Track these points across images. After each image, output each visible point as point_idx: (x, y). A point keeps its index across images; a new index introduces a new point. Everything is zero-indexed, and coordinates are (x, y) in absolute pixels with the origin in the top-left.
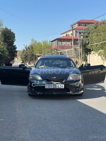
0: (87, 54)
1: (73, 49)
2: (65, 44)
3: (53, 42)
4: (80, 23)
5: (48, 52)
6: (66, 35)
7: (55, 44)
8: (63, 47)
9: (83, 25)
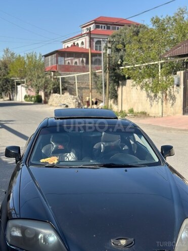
0: (118, 86)
1: (90, 73)
2: (70, 61)
3: (47, 58)
4: (97, 23)
5: (39, 77)
6: (72, 44)
7: (51, 62)
8: (68, 69)
9: (104, 27)
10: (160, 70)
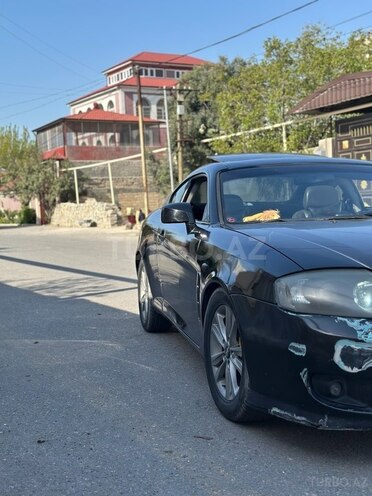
1: (142, 155)
5: (31, 172)
6: (89, 106)
10: (285, 140)
